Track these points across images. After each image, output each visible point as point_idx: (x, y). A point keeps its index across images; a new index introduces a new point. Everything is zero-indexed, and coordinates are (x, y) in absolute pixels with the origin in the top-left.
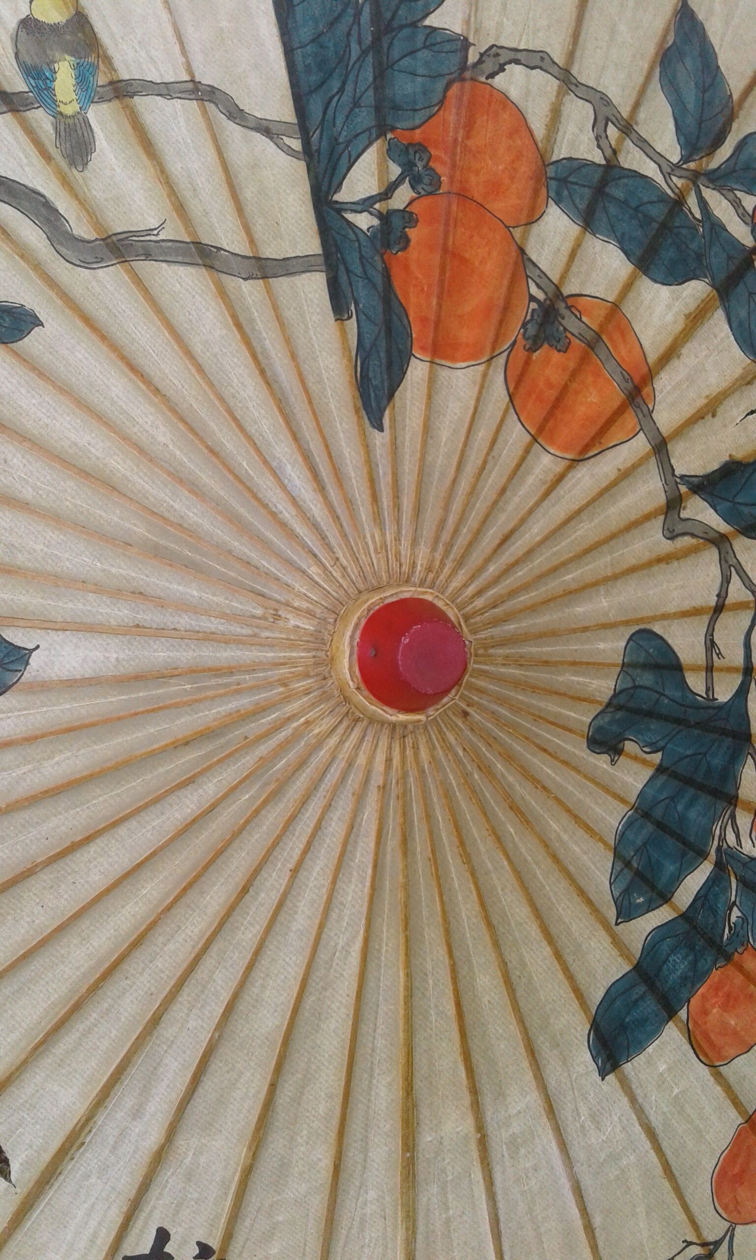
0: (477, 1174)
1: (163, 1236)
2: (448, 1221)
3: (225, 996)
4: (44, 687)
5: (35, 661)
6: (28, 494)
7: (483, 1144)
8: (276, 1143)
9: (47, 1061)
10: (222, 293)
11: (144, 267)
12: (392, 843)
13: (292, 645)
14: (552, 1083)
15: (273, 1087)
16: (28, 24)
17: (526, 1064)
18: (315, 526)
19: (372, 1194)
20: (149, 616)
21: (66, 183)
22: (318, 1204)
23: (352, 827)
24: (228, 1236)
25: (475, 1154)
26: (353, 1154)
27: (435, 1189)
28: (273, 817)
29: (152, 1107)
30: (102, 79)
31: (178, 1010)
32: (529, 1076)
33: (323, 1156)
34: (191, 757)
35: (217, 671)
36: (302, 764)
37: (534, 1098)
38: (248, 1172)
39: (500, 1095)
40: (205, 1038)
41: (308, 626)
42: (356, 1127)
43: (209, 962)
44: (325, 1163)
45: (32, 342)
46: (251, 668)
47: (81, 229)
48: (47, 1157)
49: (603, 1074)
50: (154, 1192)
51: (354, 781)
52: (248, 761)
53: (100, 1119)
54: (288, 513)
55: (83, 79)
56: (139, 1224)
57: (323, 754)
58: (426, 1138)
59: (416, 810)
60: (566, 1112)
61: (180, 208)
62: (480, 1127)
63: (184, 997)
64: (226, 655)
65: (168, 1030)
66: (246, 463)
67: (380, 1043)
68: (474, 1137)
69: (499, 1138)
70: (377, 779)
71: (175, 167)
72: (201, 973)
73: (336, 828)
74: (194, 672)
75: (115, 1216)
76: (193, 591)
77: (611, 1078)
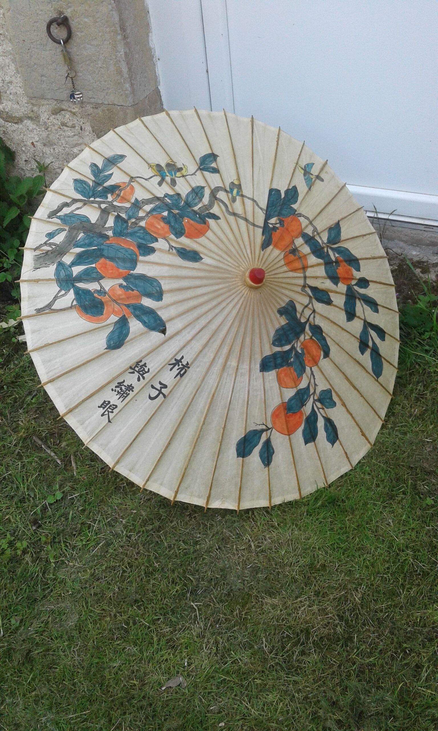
0: (234, 376)
1: (183, 357)
2: (226, 383)
3: (210, 319)
4: (203, 263)
5: (203, 260)
6: (211, 239)
7: (237, 369)
8: (206, 349)
9: (180, 318)
10: (247, 225)
11: (238, 218)
12: (243, 307)
13: (240, 271)
14: (252, 366)
15: (210, 339)
16: (232, 183)
17: (249, 360)
18: (249, 258)
19: (216, 369)
20: (221, 260)
21: (231, 204)
22: (208, 364)
23: (238, 301)
24: (192, 363)
25: (235, 371)
26: (217, 358)
27: (226, 374)
28: (228, 294)
29: (191, 333)
30: (240, 193)
31: (202, 318)
32: (248, 362)
33: (212, 356)
34: (220, 281)
35: (227, 270)
36: (235, 288)
37: (248, 367)
38: (201, 351)
39: (243, 363)
40: (204, 324)
41: (243, 270)
42: (219, 353)
43: (209, 312)
44: (212, 357)
45: (219, 221)
46: (233, 272)
47: (231, 210)
48: (172, 334)
49: (260, 371)
50: (185, 348)
51: (241, 294)
52: (227, 285)
53: (183, 331)
54: (246, 255)
55: (238, 192)
56: (179, 354)
57: (238, 288)
58: (229, 363)
59: (248, 303)
60: (252, 374)
61: (245, 213)
62: (238, 366)
63: (204, 316)
64: (230, 269)
65: (199, 321)
66: (242, 247)
67: (228, 340)
68: (236, 367)
69: (240, 371)
70: (244, 296)
71: (246, 208)
72: (208, 314)
73: (236, 300)
74: (225, 269)
75: (178, 349)
76: (229, 259)
77: (261, 373)
